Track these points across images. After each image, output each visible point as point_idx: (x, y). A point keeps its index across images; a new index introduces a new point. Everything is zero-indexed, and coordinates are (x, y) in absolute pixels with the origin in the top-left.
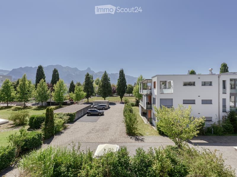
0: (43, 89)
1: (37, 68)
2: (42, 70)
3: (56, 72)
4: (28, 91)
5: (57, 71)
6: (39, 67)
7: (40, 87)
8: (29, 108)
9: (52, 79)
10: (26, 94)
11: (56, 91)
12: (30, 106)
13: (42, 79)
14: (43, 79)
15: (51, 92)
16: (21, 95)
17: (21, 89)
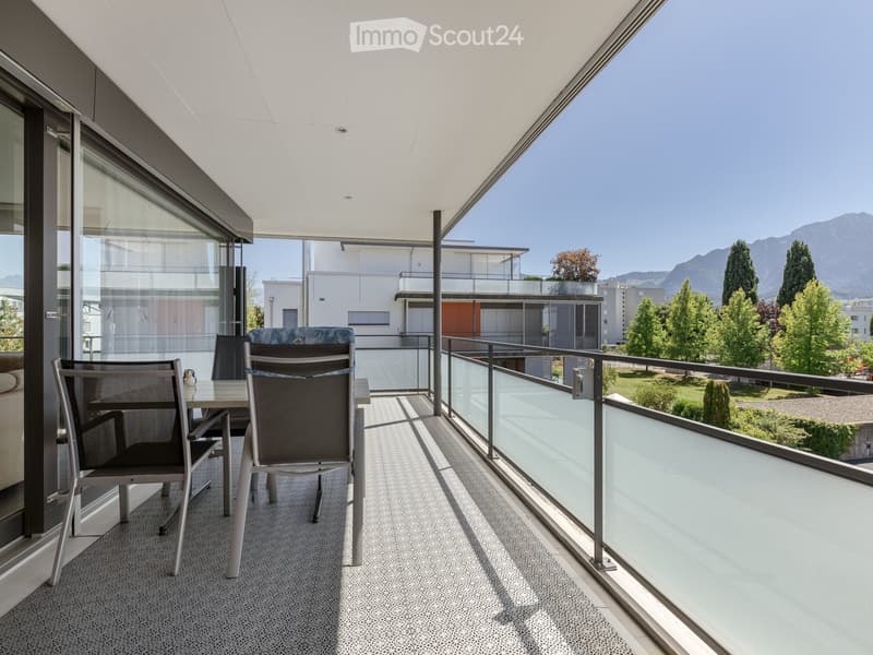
0: (742, 324)
1: (729, 253)
2: (746, 258)
3: (803, 254)
4: (697, 331)
5: (805, 252)
6: (734, 248)
7: (730, 316)
8: (696, 385)
9: (785, 284)
10: (691, 339)
11: (790, 331)
12: (700, 379)
13: (737, 289)
14: (741, 289)
15: (773, 334)
16: (675, 342)
17: (677, 326)
